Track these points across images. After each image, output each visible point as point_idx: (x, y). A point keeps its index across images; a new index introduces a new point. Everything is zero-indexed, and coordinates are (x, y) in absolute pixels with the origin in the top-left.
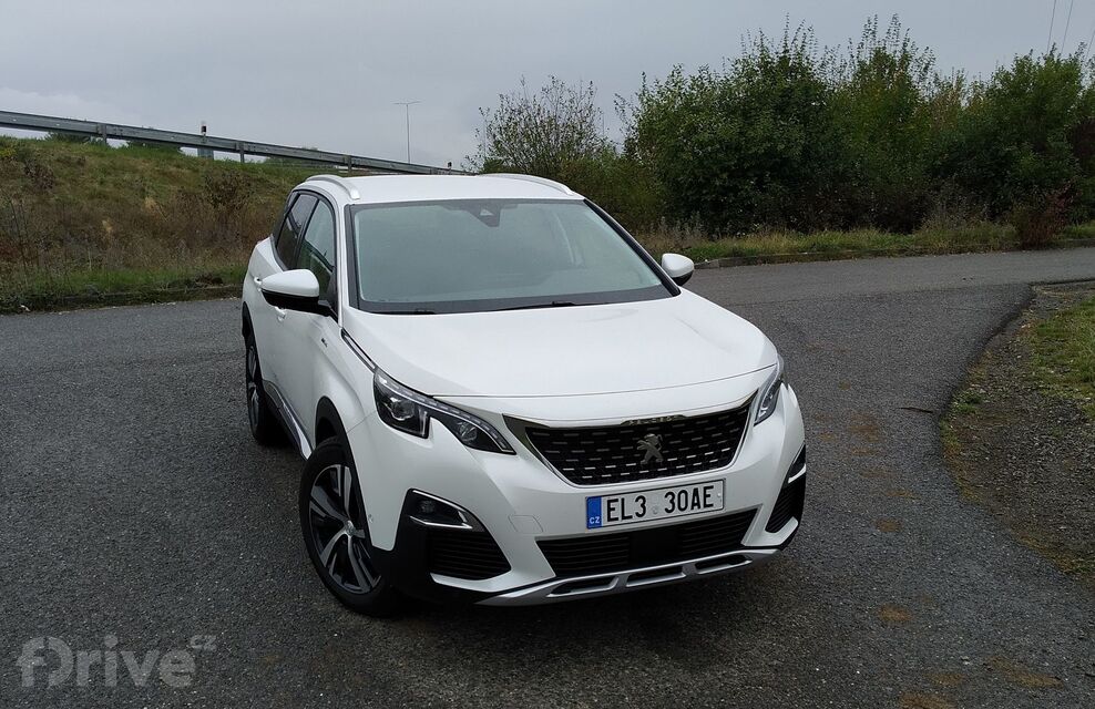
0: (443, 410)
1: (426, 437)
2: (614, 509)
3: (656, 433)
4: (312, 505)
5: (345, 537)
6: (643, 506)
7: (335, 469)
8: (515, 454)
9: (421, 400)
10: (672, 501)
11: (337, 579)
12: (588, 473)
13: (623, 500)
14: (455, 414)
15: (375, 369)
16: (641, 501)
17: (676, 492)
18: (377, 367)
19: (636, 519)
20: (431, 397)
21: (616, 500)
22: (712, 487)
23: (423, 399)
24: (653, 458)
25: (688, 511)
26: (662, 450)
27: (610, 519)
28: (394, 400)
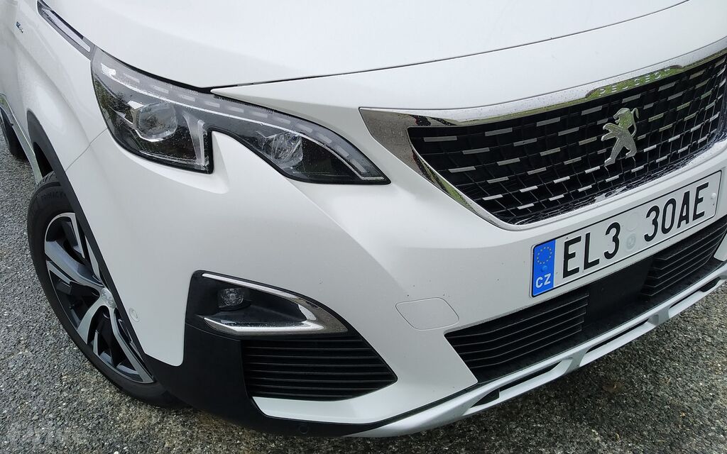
0: (236, 114)
1: (210, 169)
2: (573, 255)
3: (630, 105)
4: (50, 267)
5: (103, 310)
6: (616, 239)
7: (69, 219)
8: (387, 181)
9: (188, 100)
10: (655, 222)
11: (106, 358)
12: (527, 198)
13: (588, 236)
14: (259, 119)
15: (92, 52)
16: (614, 231)
17: (661, 204)
18: (93, 46)
19: (604, 262)
20: (206, 91)
21: (578, 239)
22: (706, 186)
23: (191, 96)
24: (624, 151)
25: (674, 230)
26: (638, 134)
27: (567, 273)
28: (135, 105)
